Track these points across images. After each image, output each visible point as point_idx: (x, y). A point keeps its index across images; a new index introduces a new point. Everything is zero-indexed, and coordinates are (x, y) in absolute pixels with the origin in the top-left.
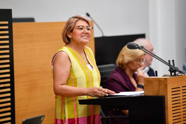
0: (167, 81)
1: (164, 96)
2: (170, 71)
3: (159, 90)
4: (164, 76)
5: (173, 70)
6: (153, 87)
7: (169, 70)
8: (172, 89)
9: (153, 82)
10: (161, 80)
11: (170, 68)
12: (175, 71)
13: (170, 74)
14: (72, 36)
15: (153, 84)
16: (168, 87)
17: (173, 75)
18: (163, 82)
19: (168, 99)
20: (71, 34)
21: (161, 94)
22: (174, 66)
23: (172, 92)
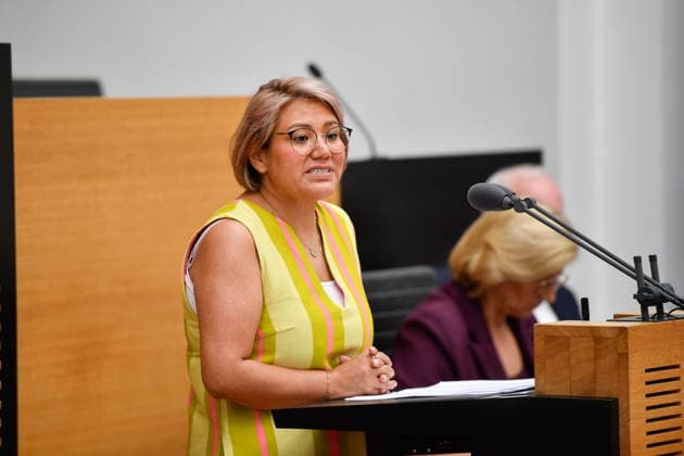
0: (626, 337)
1: (616, 400)
2: (640, 302)
3: (594, 375)
4: (617, 317)
5: (651, 296)
6: (572, 362)
7: (635, 297)
8: (647, 371)
9: (572, 340)
10: (602, 334)
11: (642, 289)
12: (659, 301)
13: (640, 313)
14: (269, 166)
15: (572, 350)
16: (630, 363)
17: (653, 317)
18: (612, 344)
19: (633, 412)
20: (263, 157)
21: (604, 389)
22: (658, 281)
23: (648, 383)
